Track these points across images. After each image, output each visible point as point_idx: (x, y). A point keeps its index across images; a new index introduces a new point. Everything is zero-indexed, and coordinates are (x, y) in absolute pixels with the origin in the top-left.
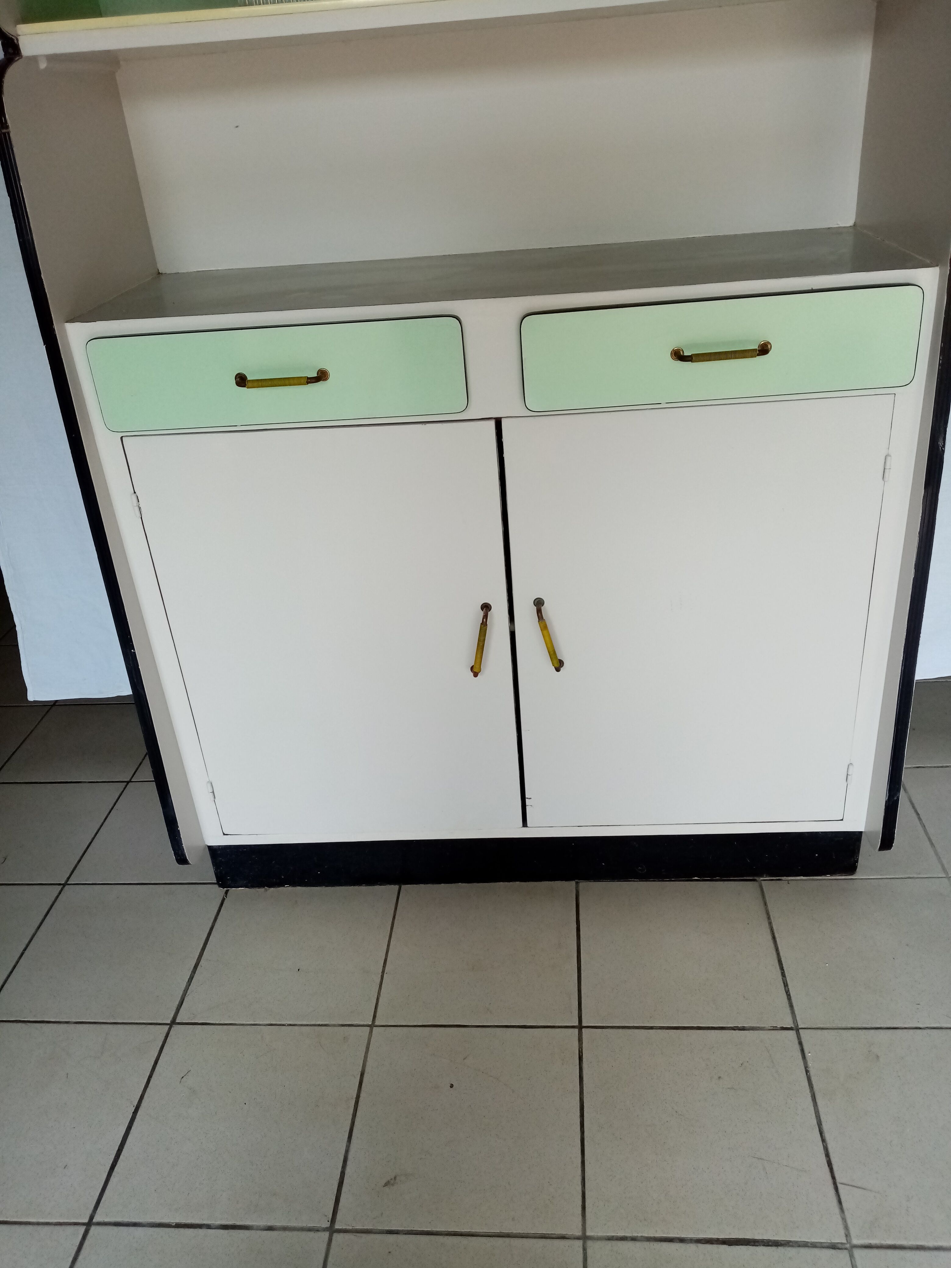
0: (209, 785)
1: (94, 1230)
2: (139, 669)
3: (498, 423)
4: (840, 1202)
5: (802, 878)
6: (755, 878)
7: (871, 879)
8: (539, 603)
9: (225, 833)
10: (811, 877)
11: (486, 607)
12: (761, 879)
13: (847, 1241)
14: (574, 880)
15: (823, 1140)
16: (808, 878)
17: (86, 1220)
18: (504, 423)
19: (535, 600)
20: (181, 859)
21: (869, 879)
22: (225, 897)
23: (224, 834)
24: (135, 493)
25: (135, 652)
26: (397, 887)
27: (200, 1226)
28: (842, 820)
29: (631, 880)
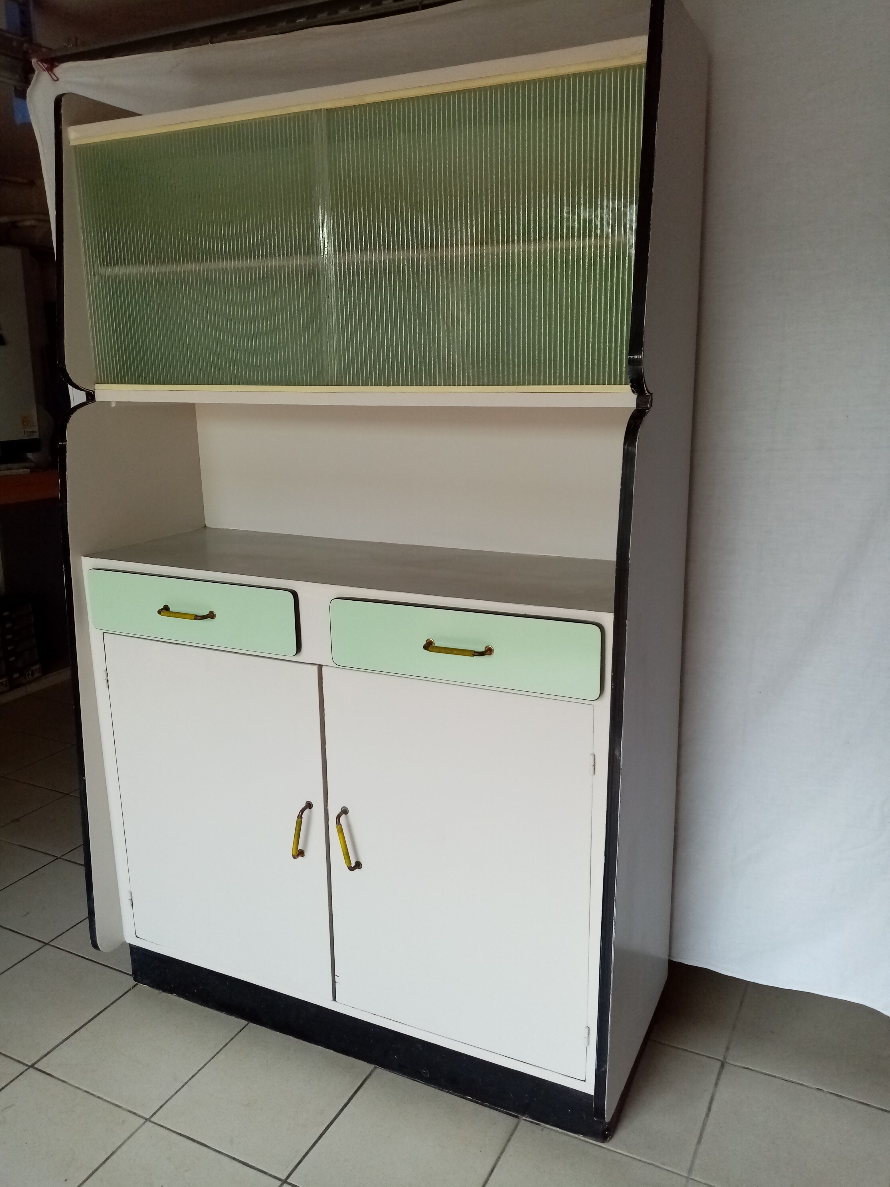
0: (130, 894)
2: (86, 792)
3: (320, 667)
5: (558, 1129)
6: (519, 1115)
7: (617, 1152)
8: (345, 811)
9: (138, 936)
11: (310, 805)
12: (524, 1118)
14: (374, 1064)
16: (564, 1131)
18: (324, 671)
19: (343, 807)
20: (95, 945)
21: (615, 1152)
22: (137, 987)
23: (136, 937)
25: (85, 780)
26: (246, 1022)
28: (585, 1081)
29: (417, 1080)
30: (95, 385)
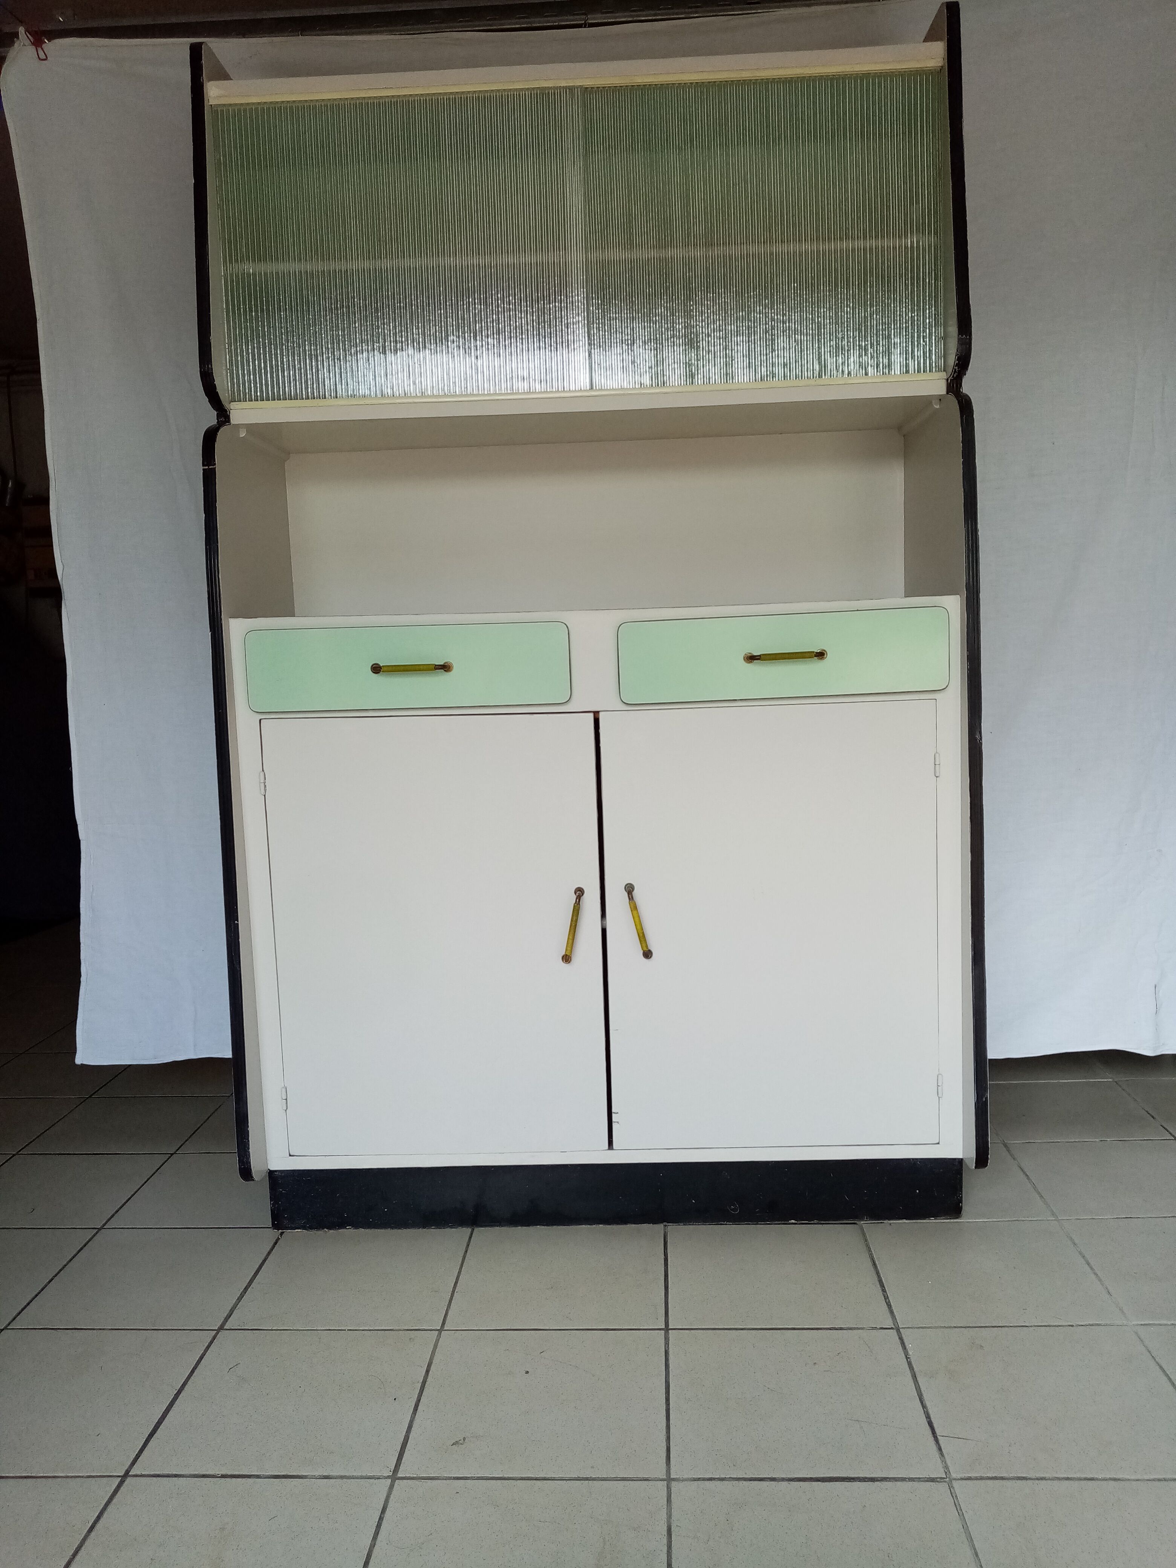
0: (284, 1090)
1: (129, 1480)
2: (239, 943)
3: (596, 714)
4: (940, 1449)
6: (856, 1222)
7: (978, 1222)
8: (630, 889)
9: (291, 1153)
10: (914, 1221)
11: (580, 892)
12: (862, 1222)
13: (946, 1476)
14: (662, 1223)
15: (924, 1406)
17: (122, 1474)
18: (601, 716)
19: (626, 885)
20: (246, 1176)
22: (280, 1237)
23: (290, 1155)
24: (263, 771)
26: (470, 1230)
27: (249, 1476)
28: (938, 1143)
29: (723, 1223)
30: (230, 404)
